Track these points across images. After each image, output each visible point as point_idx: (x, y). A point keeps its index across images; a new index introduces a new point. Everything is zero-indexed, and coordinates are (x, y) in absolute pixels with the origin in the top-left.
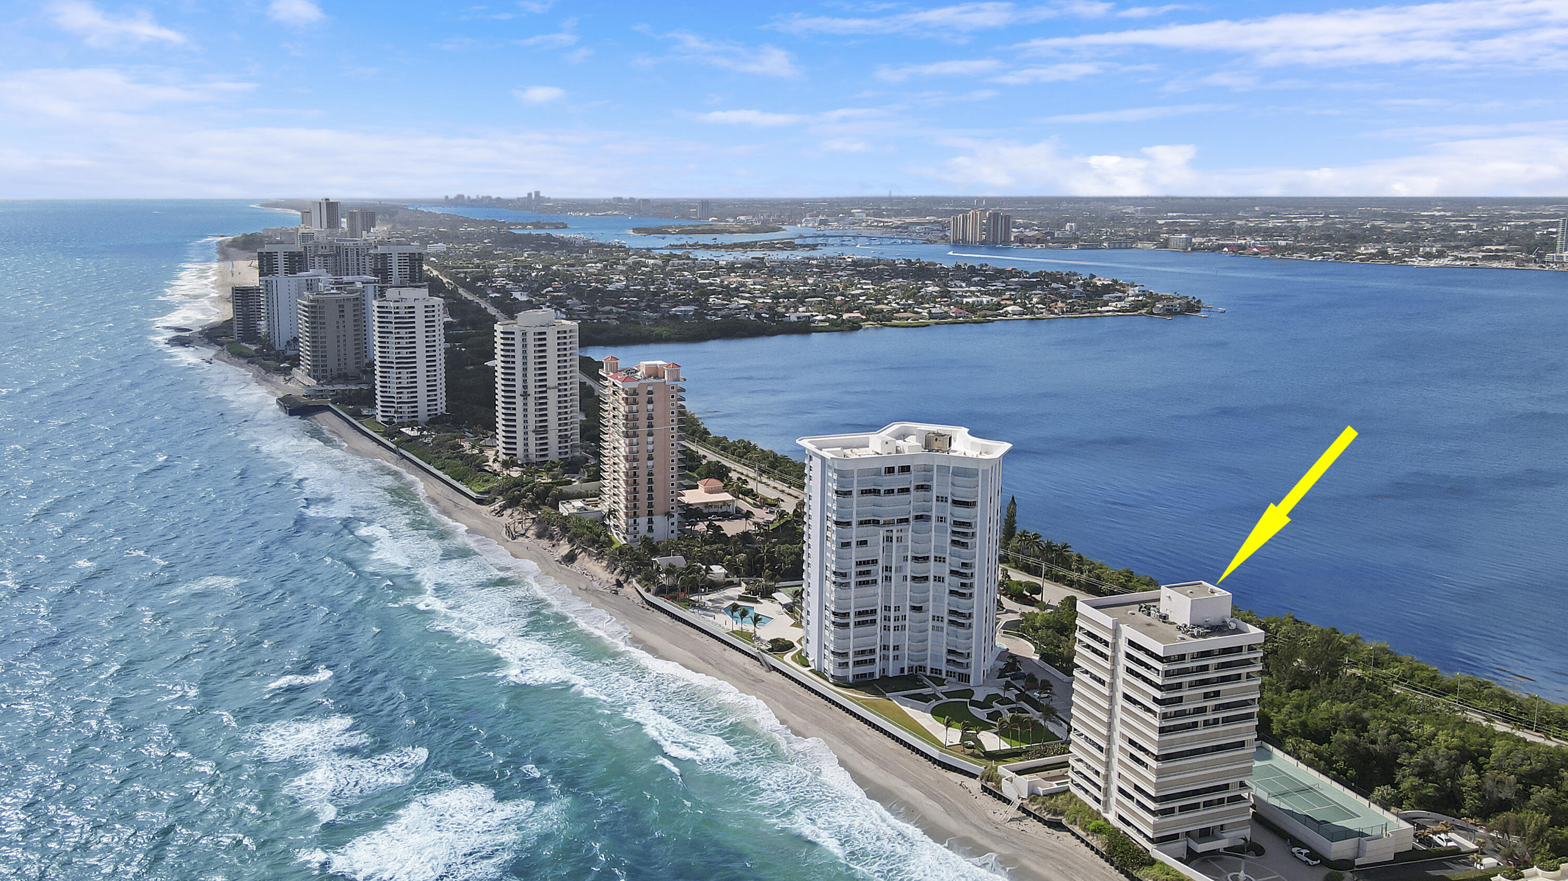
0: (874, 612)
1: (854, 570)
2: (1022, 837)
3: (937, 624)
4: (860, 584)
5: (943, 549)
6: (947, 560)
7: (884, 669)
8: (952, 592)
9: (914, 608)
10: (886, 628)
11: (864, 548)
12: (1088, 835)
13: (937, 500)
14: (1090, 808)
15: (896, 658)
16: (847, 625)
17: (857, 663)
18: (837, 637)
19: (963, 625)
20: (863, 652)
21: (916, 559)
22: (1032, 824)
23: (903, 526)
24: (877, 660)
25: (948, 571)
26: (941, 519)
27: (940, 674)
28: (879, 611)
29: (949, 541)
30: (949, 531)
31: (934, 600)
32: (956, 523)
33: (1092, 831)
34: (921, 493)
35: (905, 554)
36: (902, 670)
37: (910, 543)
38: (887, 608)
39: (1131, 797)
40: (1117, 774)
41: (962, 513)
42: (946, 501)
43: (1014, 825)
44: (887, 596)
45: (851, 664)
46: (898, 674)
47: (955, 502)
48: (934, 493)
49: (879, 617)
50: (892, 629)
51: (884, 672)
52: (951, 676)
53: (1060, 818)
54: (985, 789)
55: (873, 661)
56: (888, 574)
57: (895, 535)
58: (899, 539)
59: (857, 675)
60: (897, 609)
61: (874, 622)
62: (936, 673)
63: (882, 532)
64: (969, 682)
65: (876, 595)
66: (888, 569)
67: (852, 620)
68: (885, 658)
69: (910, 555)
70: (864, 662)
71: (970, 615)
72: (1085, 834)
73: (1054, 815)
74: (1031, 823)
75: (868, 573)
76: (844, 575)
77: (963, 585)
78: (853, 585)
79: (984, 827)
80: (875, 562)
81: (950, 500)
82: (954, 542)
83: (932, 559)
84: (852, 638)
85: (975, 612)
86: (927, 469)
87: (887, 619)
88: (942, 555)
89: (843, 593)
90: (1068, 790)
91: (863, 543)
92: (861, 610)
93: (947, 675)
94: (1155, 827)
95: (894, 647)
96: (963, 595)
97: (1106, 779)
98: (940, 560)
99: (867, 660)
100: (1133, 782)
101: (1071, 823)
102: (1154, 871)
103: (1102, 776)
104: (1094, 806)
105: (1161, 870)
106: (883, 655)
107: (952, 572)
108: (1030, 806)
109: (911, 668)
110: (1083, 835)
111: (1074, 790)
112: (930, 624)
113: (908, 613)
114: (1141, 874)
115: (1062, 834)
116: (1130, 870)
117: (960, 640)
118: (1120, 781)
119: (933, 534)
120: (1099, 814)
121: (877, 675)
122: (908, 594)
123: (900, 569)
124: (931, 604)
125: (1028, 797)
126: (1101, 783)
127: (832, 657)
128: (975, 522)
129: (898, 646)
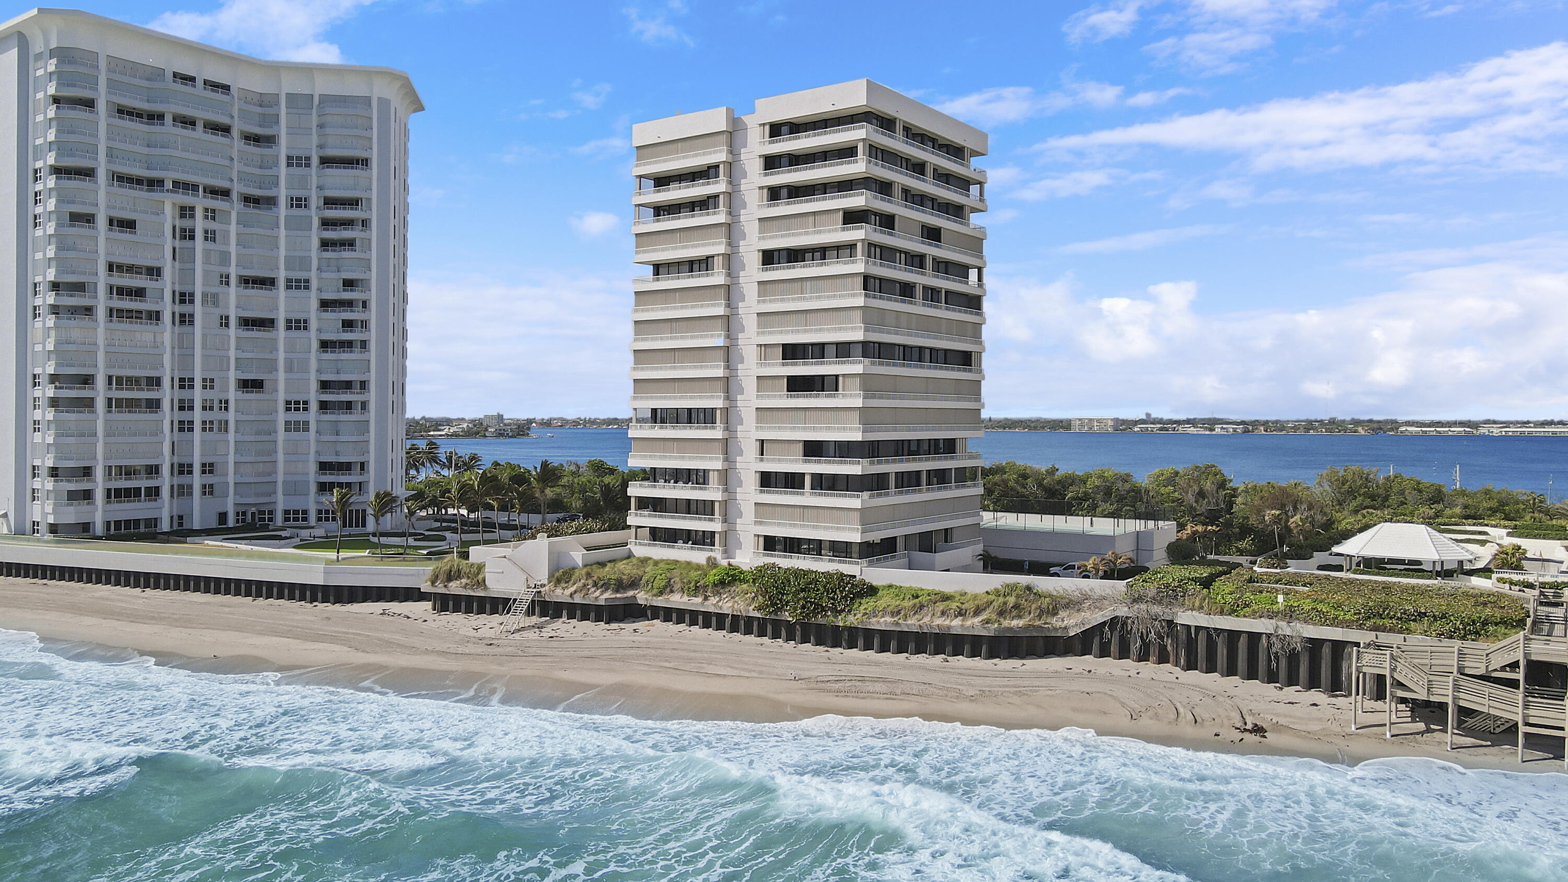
0: (155, 382)
1: (102, 280)
3: (294, 416)
4: (119, 314)
5: (304, 262)
6: (314, 284)
7: (179, 516)
8: (325, 345)
9: (245, 384)
10: (185, 427)
11: (127, 236)
12: (706, 598)
13: (289, 165)
14: (689, 562)
15: (208, 490)
16: (88, 404)
18: (64, 434)
19: (349, 406)
20: (129, 472)
21: (246, 281)
22: (570, 626)
23: (218, 204)
24: (165, 492)
25: (314, 304)
26: (298, 203)
27: (305, 519)
28: (166, 382)
29: (315, 243)
30: (316, 222)
31: (289, 369)
32: (329, 202)
33: (715, 585)
34: (253, 149)
35: (224, 270)
36: (223, 517)
37: (233, 249)
38: (186, 383)
39: (793, 481)
40: (754, 448)
41: (341, 181)
42: (308, 165)
43: (532, 635)
44: (184, 353)
45: (99, 495)
46: (214, 524)
47: (326, 161)
48: (283, 149)
49: (167, 394)
50: (197, 426)
51: (181, 524)
53: (631, 593)
54: (445, 603)
55: (154, 493)
56: (186, 309)
57: (200, 224)
58: (211, 236)
59: (118, 523)
60: (208, 384)
61: (154, 405)
62: (295, 516)
63: (169, 203)
64: (364, 525)
65: (157, 345)
66: (185, 298)
67: (100, 392)
68: (183, 491)
69: (233, 272)
70: (131, 494)
71: (364, 385)
72: (699, 600)
73: (617, 591)
74: (565, 627)
75: (138, 293)
76: (79, 287)
77: (348, 325)
78: (101, 312)
79: (461, 650)
80: (154, 272)
81: (315, 161)
82: (325, 244)
83: (282, 283)
84: (100, 434)
85: (373, 377)
86: (266, 101)
87: (185, 406)
88: (302, 275)
89: (76, 328)
90: (629, 556)
91: (124, 224)
92: (123, 373)
93: (320, 519)
94: (866, 517)
95: (204, 465)
96: (348, 345)
97: (726, 477)
98: (298, 284)
99: (141, 488)
100: (800, 441)
101: (661, 593)
102: (885, 600)
103: (713, 478)
104: (698, 556)
105: (897, 595)
106: (179, 485)
107: (325, 304)
108: (559, 591)
109: (241, 514)
110: (695, 603)
111: (641, 550)
112: (282, 417)
113: (232, 394)
114: (858, 616)
115: (641, 625)
116: (829, 619)
117: (342, 438)
118: (762, 460)
119: (283, 232)
120: (712, 563)
121: (165, 526)
122: (232, 354)
123: (211, 299)
124: (281, 375)
125: (551, 576)
126: (712, 493)
127: (50, 484)
128: (369, 200)
129: (211, 465)
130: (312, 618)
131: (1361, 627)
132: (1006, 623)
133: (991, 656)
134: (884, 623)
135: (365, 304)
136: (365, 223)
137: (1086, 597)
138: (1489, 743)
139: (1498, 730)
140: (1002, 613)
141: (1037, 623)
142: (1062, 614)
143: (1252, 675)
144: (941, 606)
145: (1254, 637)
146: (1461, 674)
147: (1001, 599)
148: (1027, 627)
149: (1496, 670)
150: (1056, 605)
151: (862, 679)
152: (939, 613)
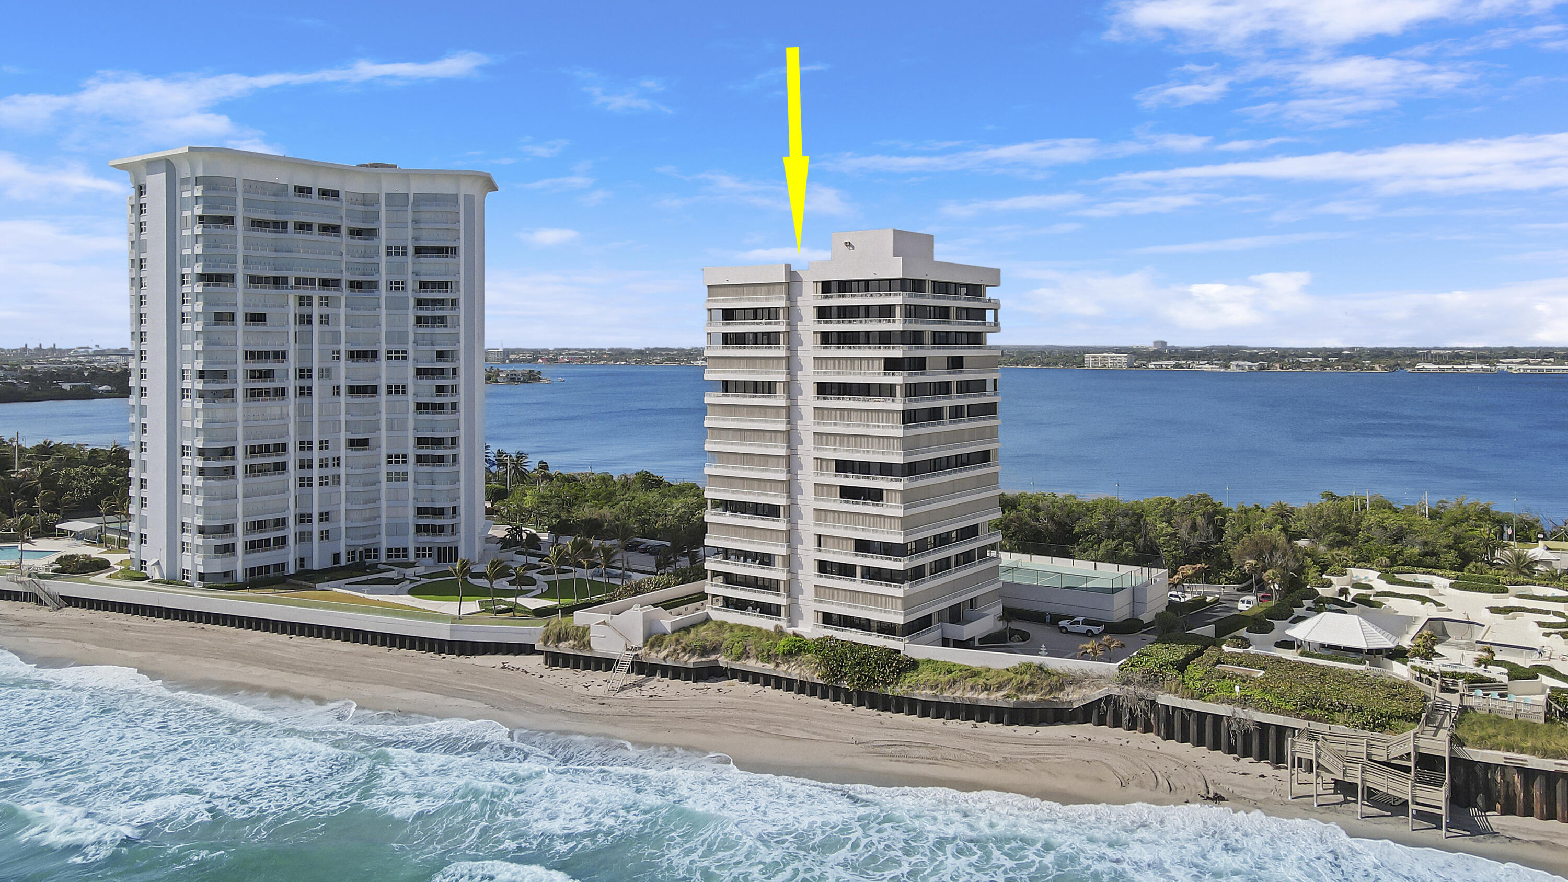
0: (283, 448)
1: (240, 367)
2: (656, 704)
3: (395, 468)
4: (254, 394)
5: (403, 337)
6: (411, 355)
7: (302, 560)
8: (421, 407)
9: (354, 444)
10: (305, 482)
11: (259, 328)
12: (777, 665)
13: (388, 254)
14: (759, 630)
15: (325, 535)
17: (252, 546)
18: (210, 497)
19: (441, 459)
20: (260, 525)
21: (354, 355)
22: (664, 685)
23: (331, 293)
24: (291, 540)
25: (411, 372)
26: (396, 286)
27: (405, 556)
28: (291, 447)
29: (412, 320)
30: (412, 302)
31: (390, 427)
32: (423, 285)
33: (784, 654)
34: (358, 242)
35: (335, 347)
36: (337, 557)
37: (342, 328)
39: (846, 570)
40: (813, 541)
41: (433, 268)
43: (633, 693)
44: (305, 420)
45: (240, 548)
46: (329, 564)
47: (420, 251)
48: (383, 240)
49: (292, 458)
50: (316, 482)
51: (302, 566)
52: (424, 556)
53: (713, 657)
54: (554, 660)
55: (281, 542)
56: (305, 383)
57: (315, 308)
58: (324, 319)
59: (252, 570)
60: (324, 445)
61: (281, 467)
62: (398, 556)
63: (292, 297)
64: (456, 557)
65: (284, 417)
66: (304, 373)
67: (240, 461)
68: (304, 537)
69: (343, 348)
70: (265, 544)
71: (454, 441)
72: (771, 666)
73: (702, 656)
74: (660, 685)
75: (268, 374)
77: (441, 390)
78: (240, 394)
79: (579, 709)
80: (281, 356)
81: (411, 249)
82: (419, 320)
83: (383, 355)
84: (240, 496)
86: (369, 201)
87: (305, 465)
88: (400, 348)
89: (221, 409)
90: (707, 620)
91: (257, 318)
92: (256, 443)
93: (419, 558)
94: (907, 603)
95: (321, 514)
96: (441, 407)
97: (790, 562)
98: (397, 355)
99: (270, 539)
100: (851, 539)
101: (739, 658)
102: (924, 675)
103: (778, 561)
104: (767, 624)
105: (935, 670)
106: (300, 532)
107: (420, 372)
108: (653, 654)
109: (351, 554)
110: (769, 668)
111: (718, 615)
112: (384, 468)
113: (343, 452)
114: (904, 688)
115: (723, 684)
116: (880, 689)
117: (438, 487)
118: (820, 551)
119: (383, 311)
120: (780, 632)
121: (291, 570)
122: (343, 418)
123: (326, 373)
124: (383, 433)
125: (646, 641)
126: (777, 573)
127: (199, 540)
128: (458, 282)
129: (327, 513)
130: (446, 672)
131: (1297, 716)
132: (1023, 697)
133: (1011, 723)
134: (925, 694)
135: (454, 371)
136: (454, 302)
137: (1087, 676)
138: (1390, 813)
139: (1397, 803)
140: (1019, 689)
141: (1047, 697)
142: (1068, 689)
143: (1216, 746)
144: (970, 682)
145: (1217, 718)
146: (1369, 760)
147: (1019, 677)
148: (1040, 701)
149: (1396, 758)
150: (1063, 682)
151: (910, 744)
152: (969, 688)
